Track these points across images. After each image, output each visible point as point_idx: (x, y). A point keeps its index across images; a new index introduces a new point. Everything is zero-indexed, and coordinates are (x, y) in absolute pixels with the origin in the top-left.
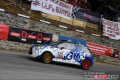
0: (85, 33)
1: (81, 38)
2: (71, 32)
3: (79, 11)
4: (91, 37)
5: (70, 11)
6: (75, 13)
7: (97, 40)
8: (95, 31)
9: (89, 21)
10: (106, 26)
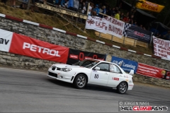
0: (137, 53)
1: (133, 58)
2: (124, 52)
3: (130, 28)
4: (143, 57)
5: (122, 29)
6: (126, 31)
7: (149, 60)
8: (146, 51)
9: (140, 39)
10: (157, 45)
